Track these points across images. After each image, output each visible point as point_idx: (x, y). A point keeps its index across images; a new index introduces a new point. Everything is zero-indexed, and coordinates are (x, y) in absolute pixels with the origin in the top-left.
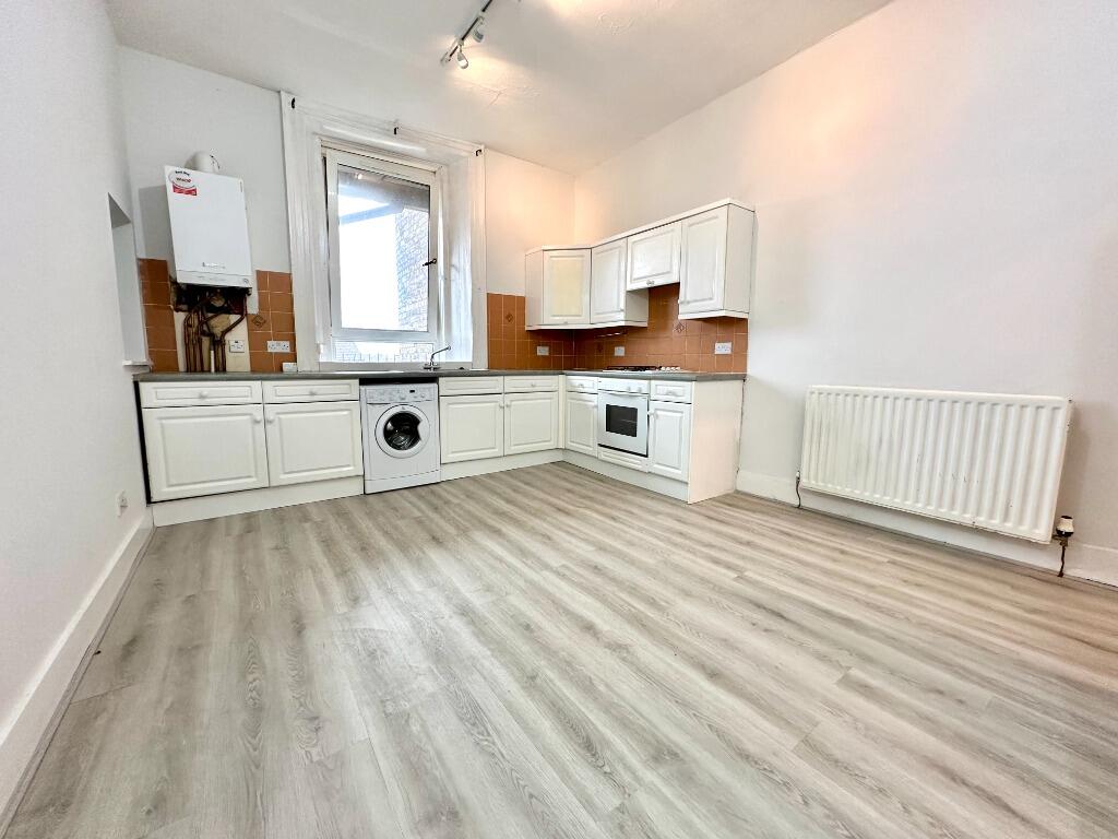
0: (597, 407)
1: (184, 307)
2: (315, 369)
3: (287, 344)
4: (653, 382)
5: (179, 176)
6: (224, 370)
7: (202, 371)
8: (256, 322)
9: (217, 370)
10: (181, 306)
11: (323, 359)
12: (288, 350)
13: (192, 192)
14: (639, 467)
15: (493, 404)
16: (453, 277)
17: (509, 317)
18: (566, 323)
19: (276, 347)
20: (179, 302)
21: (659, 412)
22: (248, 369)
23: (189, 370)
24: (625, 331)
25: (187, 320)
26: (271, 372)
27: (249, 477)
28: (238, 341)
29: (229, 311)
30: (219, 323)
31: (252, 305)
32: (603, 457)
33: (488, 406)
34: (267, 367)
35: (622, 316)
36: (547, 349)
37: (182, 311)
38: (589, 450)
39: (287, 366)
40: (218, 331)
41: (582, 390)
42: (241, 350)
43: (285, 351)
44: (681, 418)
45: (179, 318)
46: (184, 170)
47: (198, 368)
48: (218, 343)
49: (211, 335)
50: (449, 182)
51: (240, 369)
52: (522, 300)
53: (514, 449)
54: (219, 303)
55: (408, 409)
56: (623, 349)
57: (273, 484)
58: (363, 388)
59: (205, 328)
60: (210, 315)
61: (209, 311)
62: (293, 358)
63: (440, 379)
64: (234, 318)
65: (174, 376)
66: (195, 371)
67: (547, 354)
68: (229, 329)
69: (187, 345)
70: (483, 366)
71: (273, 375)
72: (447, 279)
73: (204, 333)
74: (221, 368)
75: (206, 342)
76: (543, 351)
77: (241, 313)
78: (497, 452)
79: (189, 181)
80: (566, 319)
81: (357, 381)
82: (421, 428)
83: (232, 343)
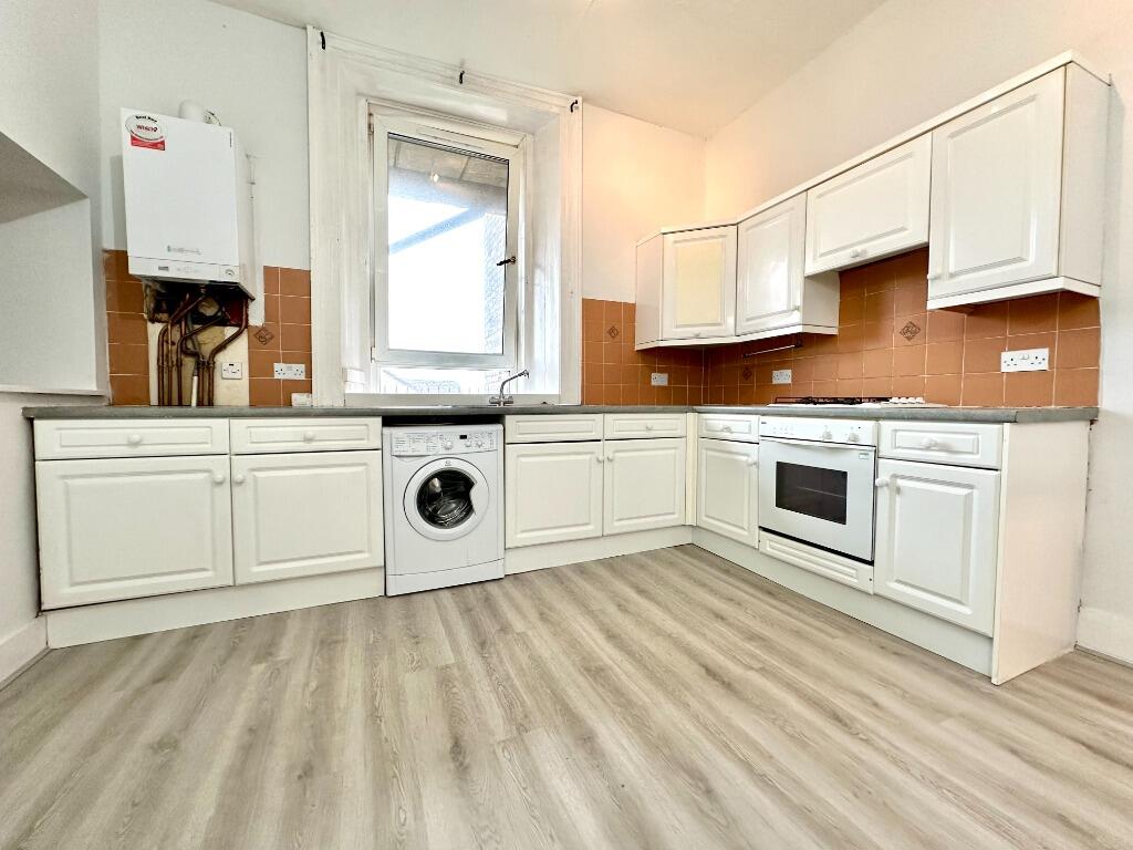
0: (756, 464)
1: (164, 316)
2: (339, 404)
3: (302, 367)
4: (884, 423)
5: (141, 122)
6: (211, 403)
7: (180, 404)
8: (261, 337)
9: (200, 403)
10: (160, 316)
11: (351, 389)
12: (303, 377)
13: (159, 145)
14: (853, 582)
15: (588, 457)
16: (537, 281)
17: (613, 332)
18: (697, 337)
19: (285, 371)
20: (157, 309)
21: (900, 482)
22: (246, 401)
23: (161, 403)
24: (802, 342)
25: (164, 333)
26: (278, 405)
27: (204, 570)
28: (234, 364)
29: (224, 323)
30: (209, 338)
31: (256, 315)
32: (769, 550)
33: (580, 457)
34: (270, 399)
35: (796, 317)
36: (665, 376)
37: (159, 321)
38: (742, 535)
39: (299, 399)
40: (206, 350)
41: (726, 435)
42: (238, 375)
43: (298, 378)
44: (969, 497)
45: (154, 330)
46: (148, 115)
47: (175, 400)
48: (206, 368)
49: (196, 355)
50: (534, 155)
51: (234, 403)
52: (631, 309)
53: (618, 526)
54: (210, 311)
55: (456, 465)
56: (789, 372)
57: (239, 582)
58: (387, 430)
59: (190, 346)
60: (197, 327)
61: (194, 322)
62: (306, 387)
63: (507, 417)
64: (230, 331)
65: (138, 410)
66: (170, 404)
67: (665, 383)
68: (222, 347)
69: (160, 369)
70: (575, 398)
71: (276, 410)
72: (530, 283)
73: (186, 353)
74: (207, 400)
75: (189, 363)
76: (659, 380)
77: (239, 325)
78: (591, 529)
79: (155, 130)
80: (696, 330)
81: (379, 420)
82: (474, 494)
83: (226, 366)
